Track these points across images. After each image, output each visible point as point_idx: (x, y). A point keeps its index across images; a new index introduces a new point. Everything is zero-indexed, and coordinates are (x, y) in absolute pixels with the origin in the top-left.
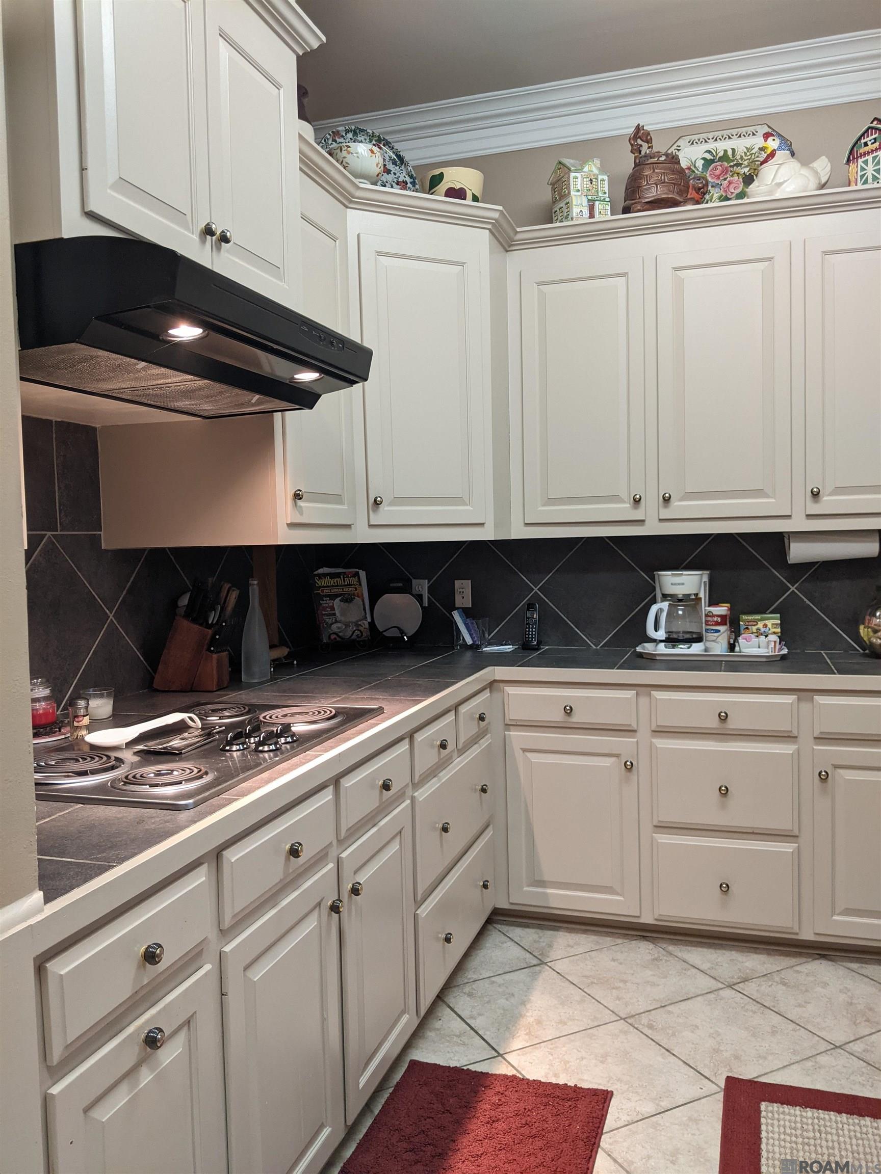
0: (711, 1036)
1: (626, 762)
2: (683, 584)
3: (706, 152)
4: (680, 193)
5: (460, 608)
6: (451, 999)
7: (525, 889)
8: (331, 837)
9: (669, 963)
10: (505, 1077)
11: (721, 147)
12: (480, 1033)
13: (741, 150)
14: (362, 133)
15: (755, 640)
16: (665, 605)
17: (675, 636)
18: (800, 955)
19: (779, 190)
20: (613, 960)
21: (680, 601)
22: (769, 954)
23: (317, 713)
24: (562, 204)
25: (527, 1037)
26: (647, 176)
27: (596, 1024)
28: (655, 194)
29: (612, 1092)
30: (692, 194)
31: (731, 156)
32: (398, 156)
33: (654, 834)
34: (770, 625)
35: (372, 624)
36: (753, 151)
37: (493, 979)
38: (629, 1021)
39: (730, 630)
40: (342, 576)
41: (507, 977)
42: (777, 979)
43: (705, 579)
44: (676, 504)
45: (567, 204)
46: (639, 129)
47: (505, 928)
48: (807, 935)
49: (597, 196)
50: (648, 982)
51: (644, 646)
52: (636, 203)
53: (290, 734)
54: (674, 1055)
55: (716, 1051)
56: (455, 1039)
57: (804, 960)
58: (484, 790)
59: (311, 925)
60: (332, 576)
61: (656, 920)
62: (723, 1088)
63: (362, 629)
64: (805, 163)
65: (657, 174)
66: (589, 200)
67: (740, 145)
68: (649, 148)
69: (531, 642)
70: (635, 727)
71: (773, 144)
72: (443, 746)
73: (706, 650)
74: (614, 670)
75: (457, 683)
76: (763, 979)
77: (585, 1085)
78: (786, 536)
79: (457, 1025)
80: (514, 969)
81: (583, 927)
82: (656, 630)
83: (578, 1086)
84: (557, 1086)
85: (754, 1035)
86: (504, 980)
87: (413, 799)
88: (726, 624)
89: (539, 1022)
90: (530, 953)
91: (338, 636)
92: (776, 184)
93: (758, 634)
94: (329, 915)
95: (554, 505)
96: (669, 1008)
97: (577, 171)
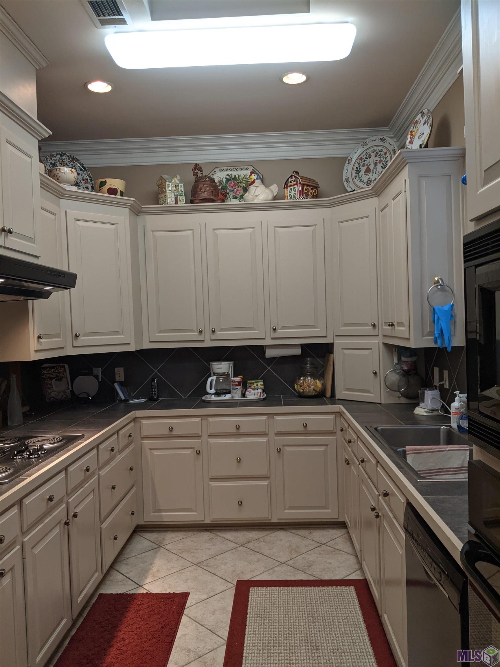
0: (232, 566)
1: (197, 451)
2: (222, 368)
3: (227, 175)
4: (215, 196)
5: (118, 381)
6: (117, 567)
7: (152, 514)
8: (64, 493)
9: (217, 539)
10: (143, 594)
11: (234, 173)
12: (131, 579)
13: (242, 176)
14: (65, 156)
15: (252, 392)
16: (214, 378)
17: (219, 392)
18: (272, 529)
19: (256, 198)
20: (192, 541)
21: (221, 375)
22: (259, 531)
23: (53, 439)
24: (163, 196)
25: (153, 577)
26: (200, 187)
27: (183, 568)
28: (204, 196)
29: (189, 593)
30: (220, 196)
31: (237, 178)
32: (83, 167)
33: (210, 482)
34: (259, 385)
35: (72, 391)
36: (247, 177)
37: (137, 556)
38: (198, 565)
39: (243, 387)
40: (56, 368)
41: (142, 555)
42: (262, 540)
43: (232, 365)
44: (217, 333)
45: (165, 196)
46: (197, 165)
47: (142, 534)
48: (274, 520)
49: (179, 193)
50: (207, 548)
51: (206, 397)
52: (195, 199)
53: (43, 449)
54: (216, 575)
55: (234, 571)
56: (120, 583)
57: (273, 531)
58: (131, 469)
59: (56, 531)
60: (51, 368)
61: (211, 521)
62: (236, 584)
63: (67, 394)
64: (267, 186)
65: (205, 187)
66: (175, 195)
67: (241, 173)
68: (201, 174)
69: (154, 397)
70: (201, 434)
71: (254, 177)
72: (112, 450)
73: (232, 397)
74: (191, 409)
75: (118, 420)
76: (256, 541)
77: (178, 592)
78: (265, 346)
79: (121, 577)
80: (147, 551)
81: (180, 529)
82: (211, 389)
83: (175, 592)
84: (166, 594)
85: (250, 563)
86: (142, 556)
87: (99, 475)
88: (240, 385)
89: (158, 571)
90: (154, 543)
91: (54, 398)
92: (255, 195)
93: (255, 389)
94: (64, 527)
95: (163, 333)
96: (216, 558)
97: (169, 182)
